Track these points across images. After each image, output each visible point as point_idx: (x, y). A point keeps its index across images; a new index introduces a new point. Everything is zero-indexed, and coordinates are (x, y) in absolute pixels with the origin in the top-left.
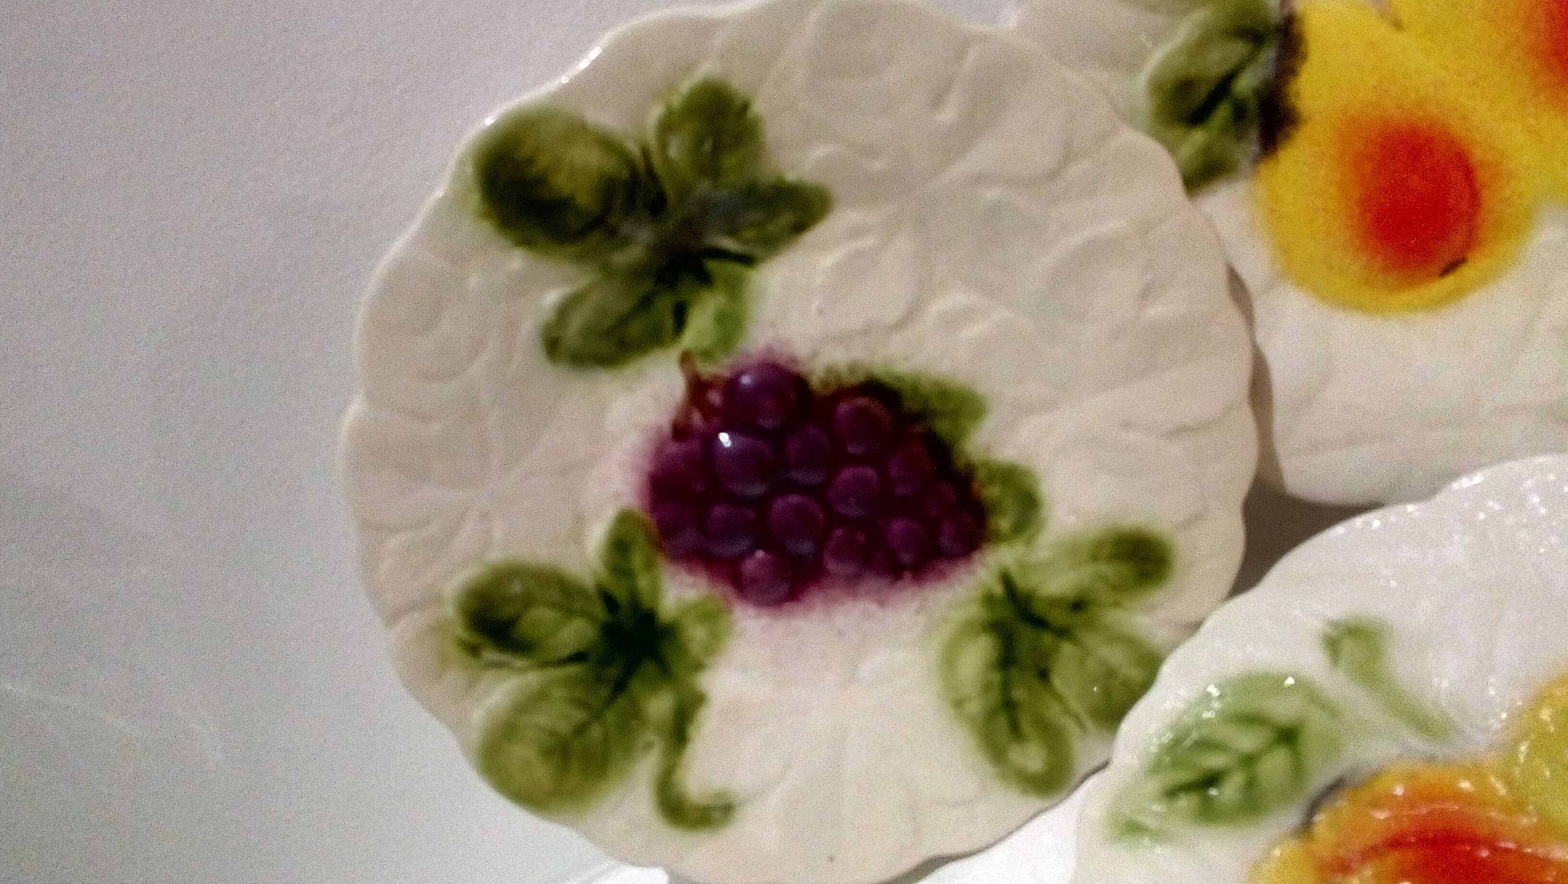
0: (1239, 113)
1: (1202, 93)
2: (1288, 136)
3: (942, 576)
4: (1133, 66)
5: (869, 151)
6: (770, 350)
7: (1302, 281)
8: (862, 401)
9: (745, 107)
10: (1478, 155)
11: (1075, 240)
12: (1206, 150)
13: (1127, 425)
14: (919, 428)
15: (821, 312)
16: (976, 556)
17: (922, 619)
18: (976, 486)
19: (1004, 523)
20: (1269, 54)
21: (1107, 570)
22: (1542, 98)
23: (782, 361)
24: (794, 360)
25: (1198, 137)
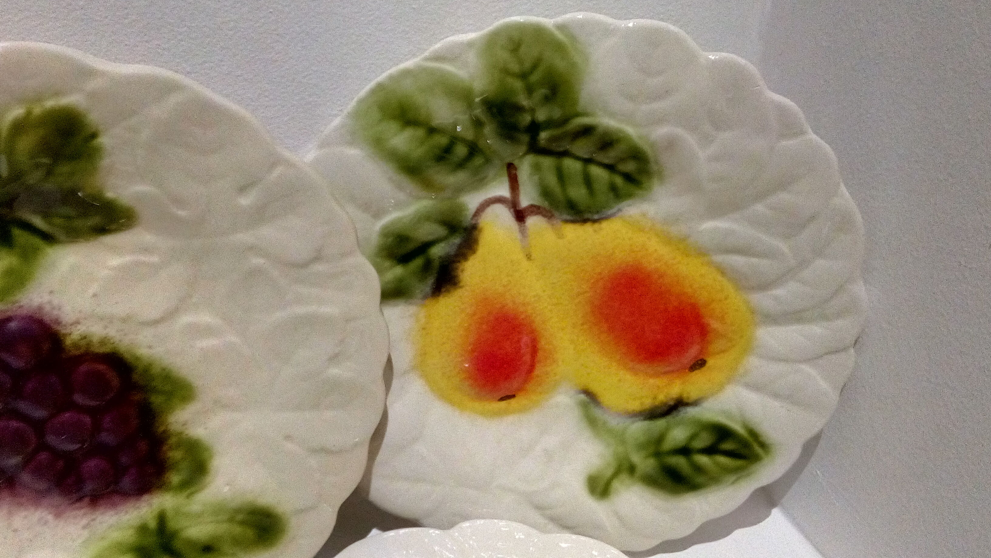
0: (427, 266)
1: (411, 246)
2: (448, 291)
3: (114, 505)
4: (377, 215)
5: (179, 202)
6: (40, 308)
7: (425, 376)
8: (102, 367)
9: (94, 136)
10: (542, 343)
11: (300, 310)
12: (400, 280)
13: (288, 438)
14: (137, 397)
15: (95, 295)
16: (146, 497)
17: (86, 533)
18: (165, 448)
19: (175, 478)
20: (456, 240)
21: (237, 530)
22: (585, 327)
23: (47, 319)
24: (58, 322)
25: (398, 271)
